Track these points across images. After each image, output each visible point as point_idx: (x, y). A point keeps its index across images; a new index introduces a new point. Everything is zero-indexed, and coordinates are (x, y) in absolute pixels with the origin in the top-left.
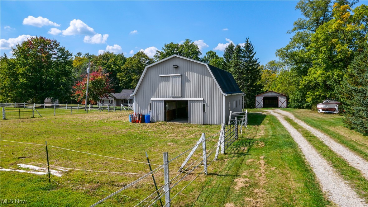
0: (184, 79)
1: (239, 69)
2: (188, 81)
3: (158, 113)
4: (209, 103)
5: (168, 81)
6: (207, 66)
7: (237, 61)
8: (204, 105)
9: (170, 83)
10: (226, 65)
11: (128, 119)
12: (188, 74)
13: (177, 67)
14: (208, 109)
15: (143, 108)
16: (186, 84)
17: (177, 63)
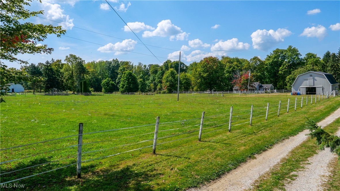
0: (314, 80)
1: (334, 68)
2: (316, 80)
3: (303, 91)
4: (325, 88)
5: (307, 80)
6: (324, 75)
7: (333, 63)
8: (323, 88)
9: (308, 81)
10: (325, 66)
11: (291, 94)
12: (316, 78)
13: (311, 76)
14: (325, 90)
15: (297, 90)
16: (315, 81)
17: (311, 74)
